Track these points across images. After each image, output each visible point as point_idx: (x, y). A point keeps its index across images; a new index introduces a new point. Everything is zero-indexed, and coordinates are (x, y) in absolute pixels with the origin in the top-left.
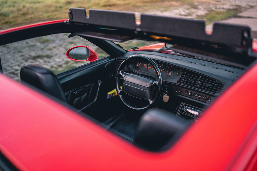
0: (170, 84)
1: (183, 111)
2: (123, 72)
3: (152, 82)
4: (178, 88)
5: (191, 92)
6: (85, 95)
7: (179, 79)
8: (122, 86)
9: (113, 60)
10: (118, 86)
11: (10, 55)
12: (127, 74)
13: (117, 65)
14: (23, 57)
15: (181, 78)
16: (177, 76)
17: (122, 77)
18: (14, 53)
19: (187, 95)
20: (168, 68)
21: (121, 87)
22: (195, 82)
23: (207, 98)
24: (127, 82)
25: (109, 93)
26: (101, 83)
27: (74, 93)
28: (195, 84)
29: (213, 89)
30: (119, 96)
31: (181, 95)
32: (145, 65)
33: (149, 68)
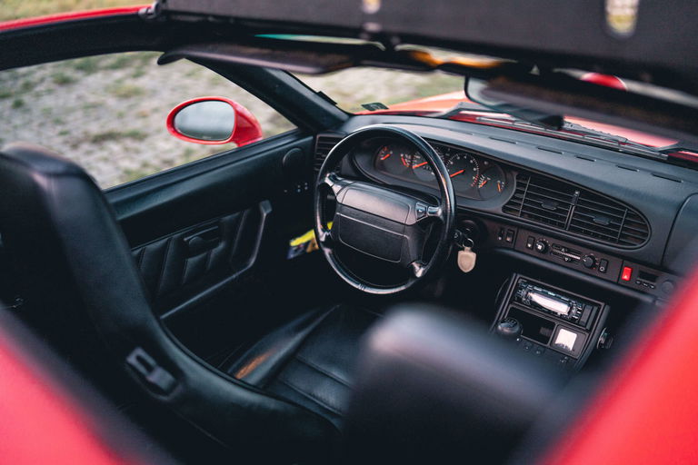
0: (479, 217)
1: (520, 300)
2: (334, 177)
3: (424, 209)
4: (507, 228)
5: (545, 243)
6: (221, 246)
7: (510, 201)
8: (331, 220)
9: (306, 142)
10: (319, 221)
11: (31, 130)
12: (348, 185)
13: (319, 156)
14: (66, 137)
15: (514, 197)
16: (502, 191)
17: (332, 193)
18: (42, 125)
19: (531, 250)
20: (474, 165)
21: (330, 226)
22: (558, 210)
23: (595, 261)
24: (345, 209)
25: (295, 243)
26: (269, 210)
27: (185, 239)
28: (557, 217)
29: (615, 234)
30: (323, 252)
31: (514, 250)
32: (404, 158)
33: (416, 165)
